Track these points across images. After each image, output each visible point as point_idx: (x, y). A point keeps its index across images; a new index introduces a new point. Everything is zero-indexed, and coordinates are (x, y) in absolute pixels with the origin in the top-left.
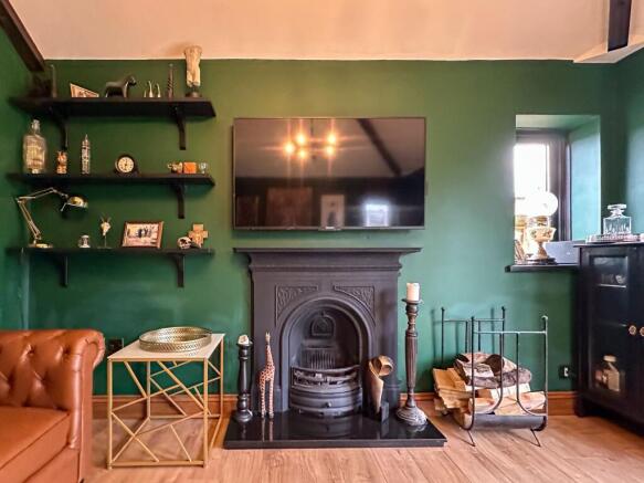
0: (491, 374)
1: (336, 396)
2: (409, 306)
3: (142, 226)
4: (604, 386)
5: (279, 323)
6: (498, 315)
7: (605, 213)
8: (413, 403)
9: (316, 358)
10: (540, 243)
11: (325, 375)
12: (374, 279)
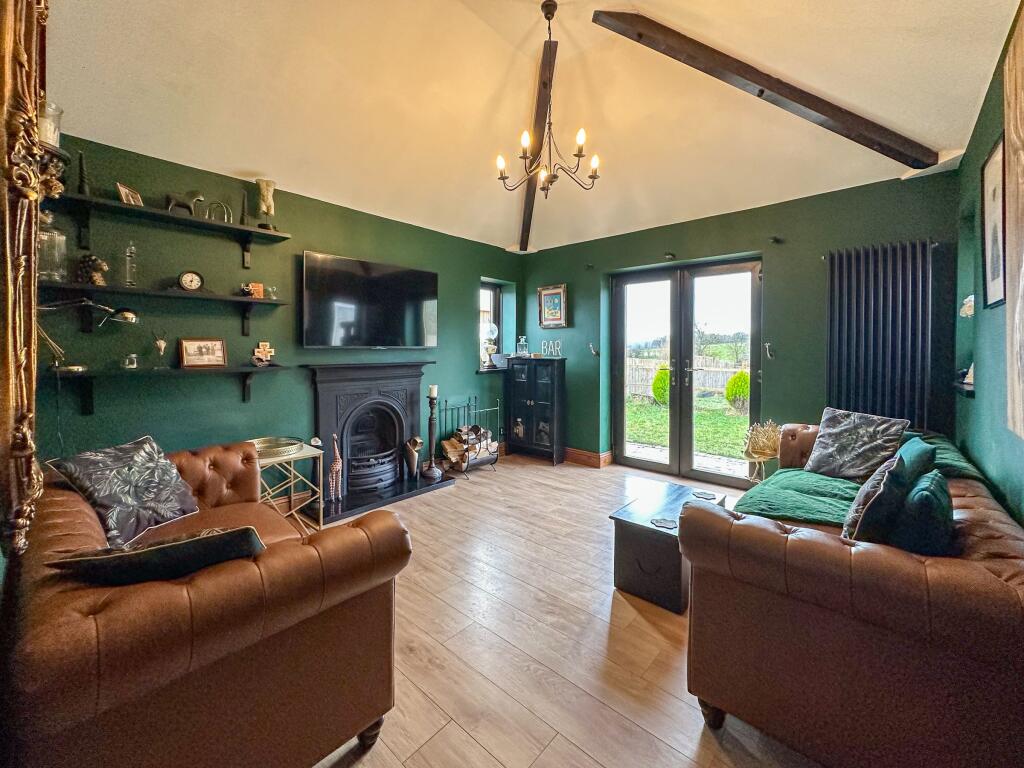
0: (474, 436)
1: (384, 472)
2: (432, 401)
3: (202, 344)
4: (517, 435)
5: (340, 425)
6: (473, 402)
7: (518, 340)
8: (434, 465)
9: (362, 450)
10: (490, 355)
11: (376, 459)
12: (405, 383)
